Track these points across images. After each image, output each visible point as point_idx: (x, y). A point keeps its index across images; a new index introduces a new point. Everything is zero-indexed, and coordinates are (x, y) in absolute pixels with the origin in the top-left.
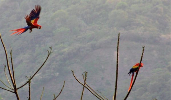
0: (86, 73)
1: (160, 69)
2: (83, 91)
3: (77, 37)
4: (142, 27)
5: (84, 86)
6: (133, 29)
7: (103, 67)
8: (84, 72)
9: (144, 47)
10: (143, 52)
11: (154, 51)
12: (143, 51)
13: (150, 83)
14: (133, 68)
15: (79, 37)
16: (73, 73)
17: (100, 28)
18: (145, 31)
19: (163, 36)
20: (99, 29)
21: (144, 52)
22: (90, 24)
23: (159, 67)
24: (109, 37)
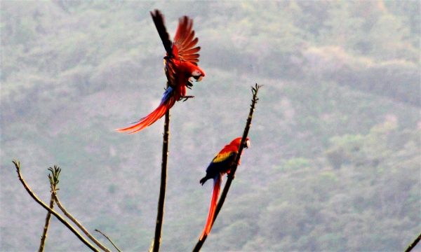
0: (57, 171)
1: (302, 160)
2: (45, 231)
3: (26, 51)
4: (245, 21)
5: (50, 212)
6: (215, 25)
7: (113, 152)
8: (50, 169)
9: (255, 90)
10: (253, 106)
11: (285, 102)
12: (254, 101)
13: (271, 208)
14: (215, 161)
15: (35, 50)
16: (18, 168)
17: (103, 22)
18: (255, 32)
19: (313, 50)
20: (103, 27)
21: (256, 105)
22: (72, 10)
23: (298, 155)
24: (134, 52)
